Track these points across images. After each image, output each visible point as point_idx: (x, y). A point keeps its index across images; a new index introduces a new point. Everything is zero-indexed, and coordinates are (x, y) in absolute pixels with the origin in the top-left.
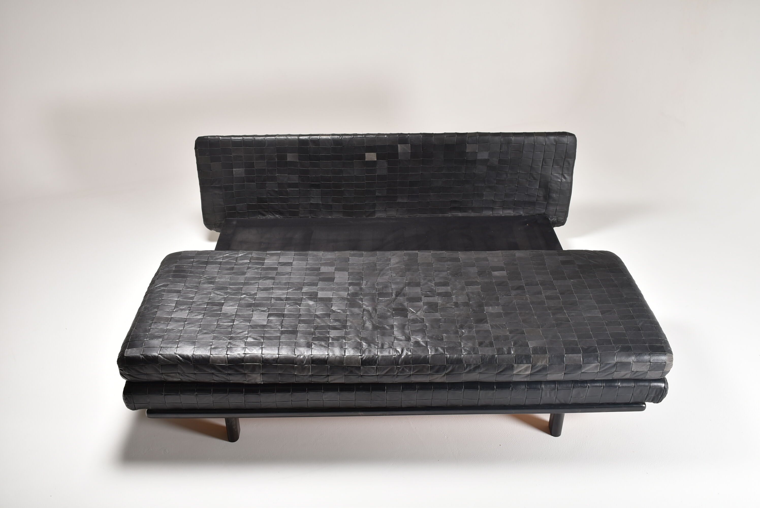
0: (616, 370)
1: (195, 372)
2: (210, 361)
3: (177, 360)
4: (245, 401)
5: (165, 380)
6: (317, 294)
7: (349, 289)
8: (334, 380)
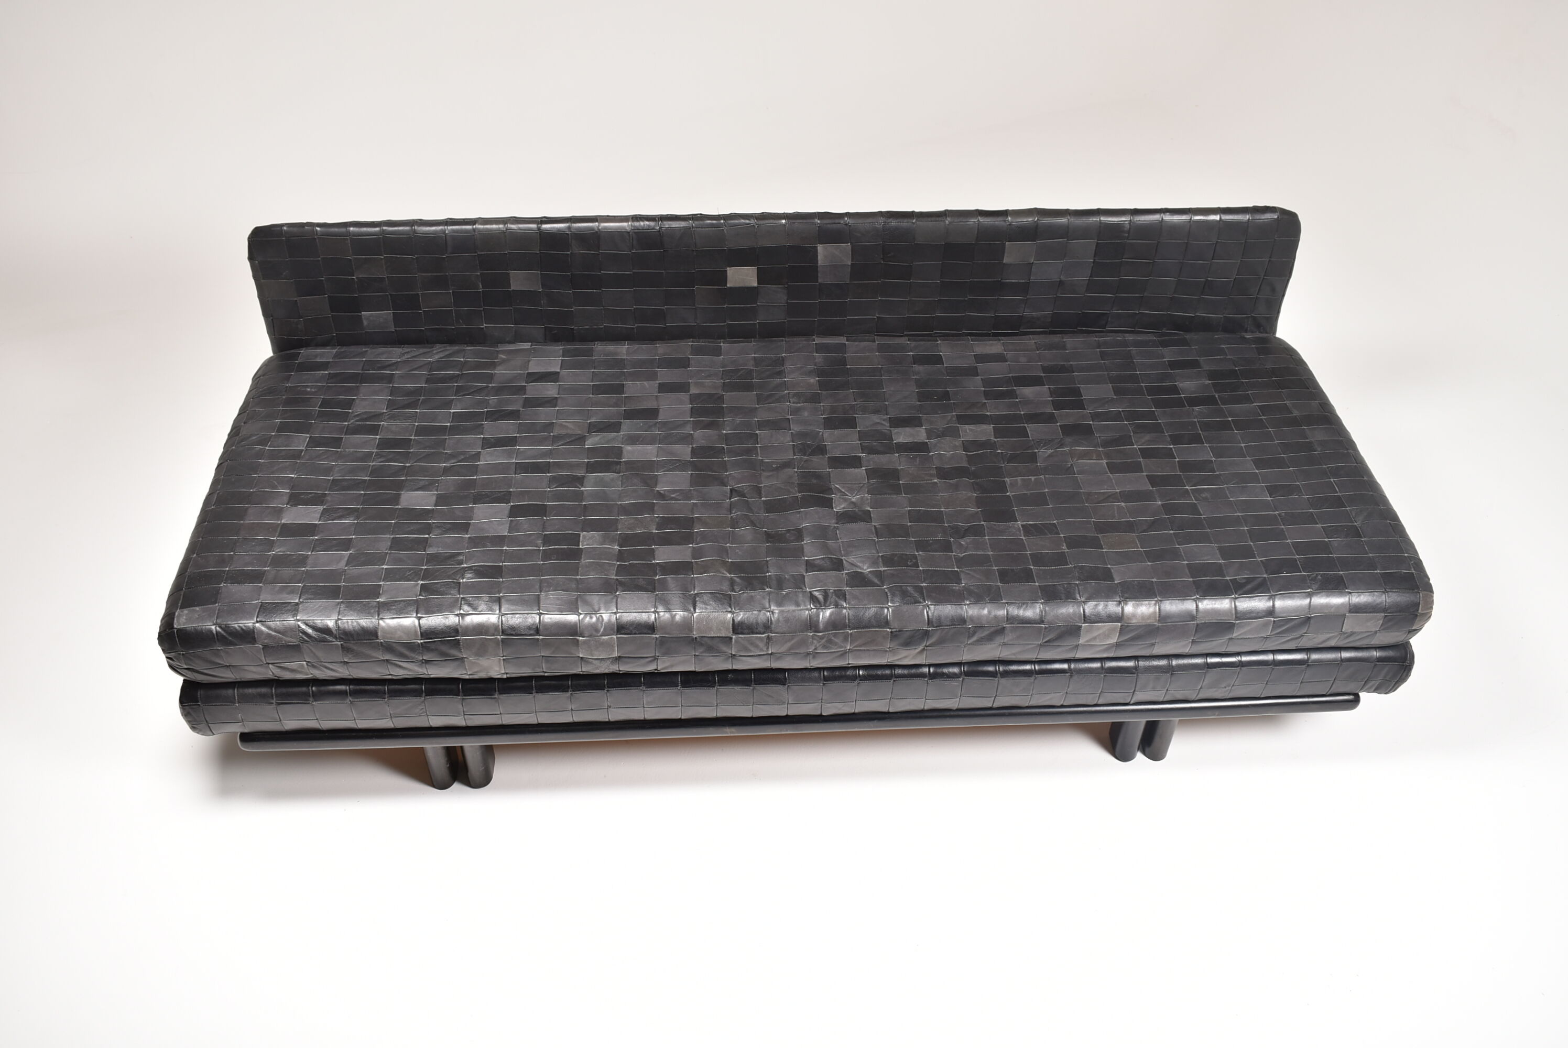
0: (1307, 631)
1: (346, 660)
2: (379, 634)
3: (301, 634)
4: (464, 712)
5: (276, 676)
6: (619, 452)
7: (695, 436)
8: (672, 666)
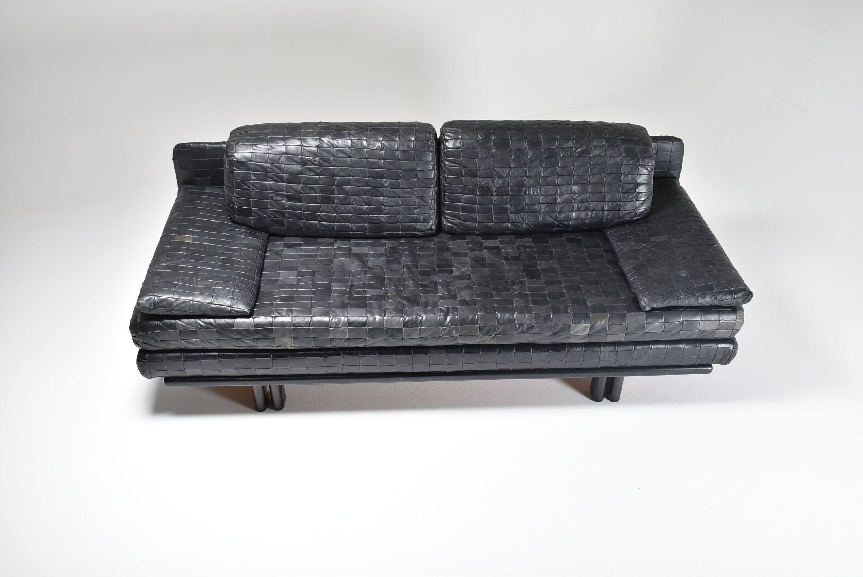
0: (682, 329)
1: (218, 338)
2: (235, 325)
3: (197, 325)
4: (273, 366)
5: (184, 347)
6: (350, 249)
7: (387, 243)
8: (374, 343)
